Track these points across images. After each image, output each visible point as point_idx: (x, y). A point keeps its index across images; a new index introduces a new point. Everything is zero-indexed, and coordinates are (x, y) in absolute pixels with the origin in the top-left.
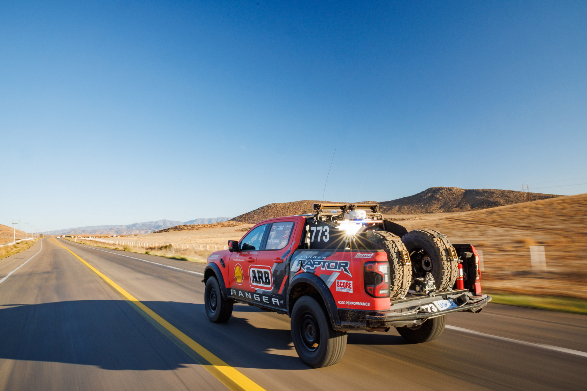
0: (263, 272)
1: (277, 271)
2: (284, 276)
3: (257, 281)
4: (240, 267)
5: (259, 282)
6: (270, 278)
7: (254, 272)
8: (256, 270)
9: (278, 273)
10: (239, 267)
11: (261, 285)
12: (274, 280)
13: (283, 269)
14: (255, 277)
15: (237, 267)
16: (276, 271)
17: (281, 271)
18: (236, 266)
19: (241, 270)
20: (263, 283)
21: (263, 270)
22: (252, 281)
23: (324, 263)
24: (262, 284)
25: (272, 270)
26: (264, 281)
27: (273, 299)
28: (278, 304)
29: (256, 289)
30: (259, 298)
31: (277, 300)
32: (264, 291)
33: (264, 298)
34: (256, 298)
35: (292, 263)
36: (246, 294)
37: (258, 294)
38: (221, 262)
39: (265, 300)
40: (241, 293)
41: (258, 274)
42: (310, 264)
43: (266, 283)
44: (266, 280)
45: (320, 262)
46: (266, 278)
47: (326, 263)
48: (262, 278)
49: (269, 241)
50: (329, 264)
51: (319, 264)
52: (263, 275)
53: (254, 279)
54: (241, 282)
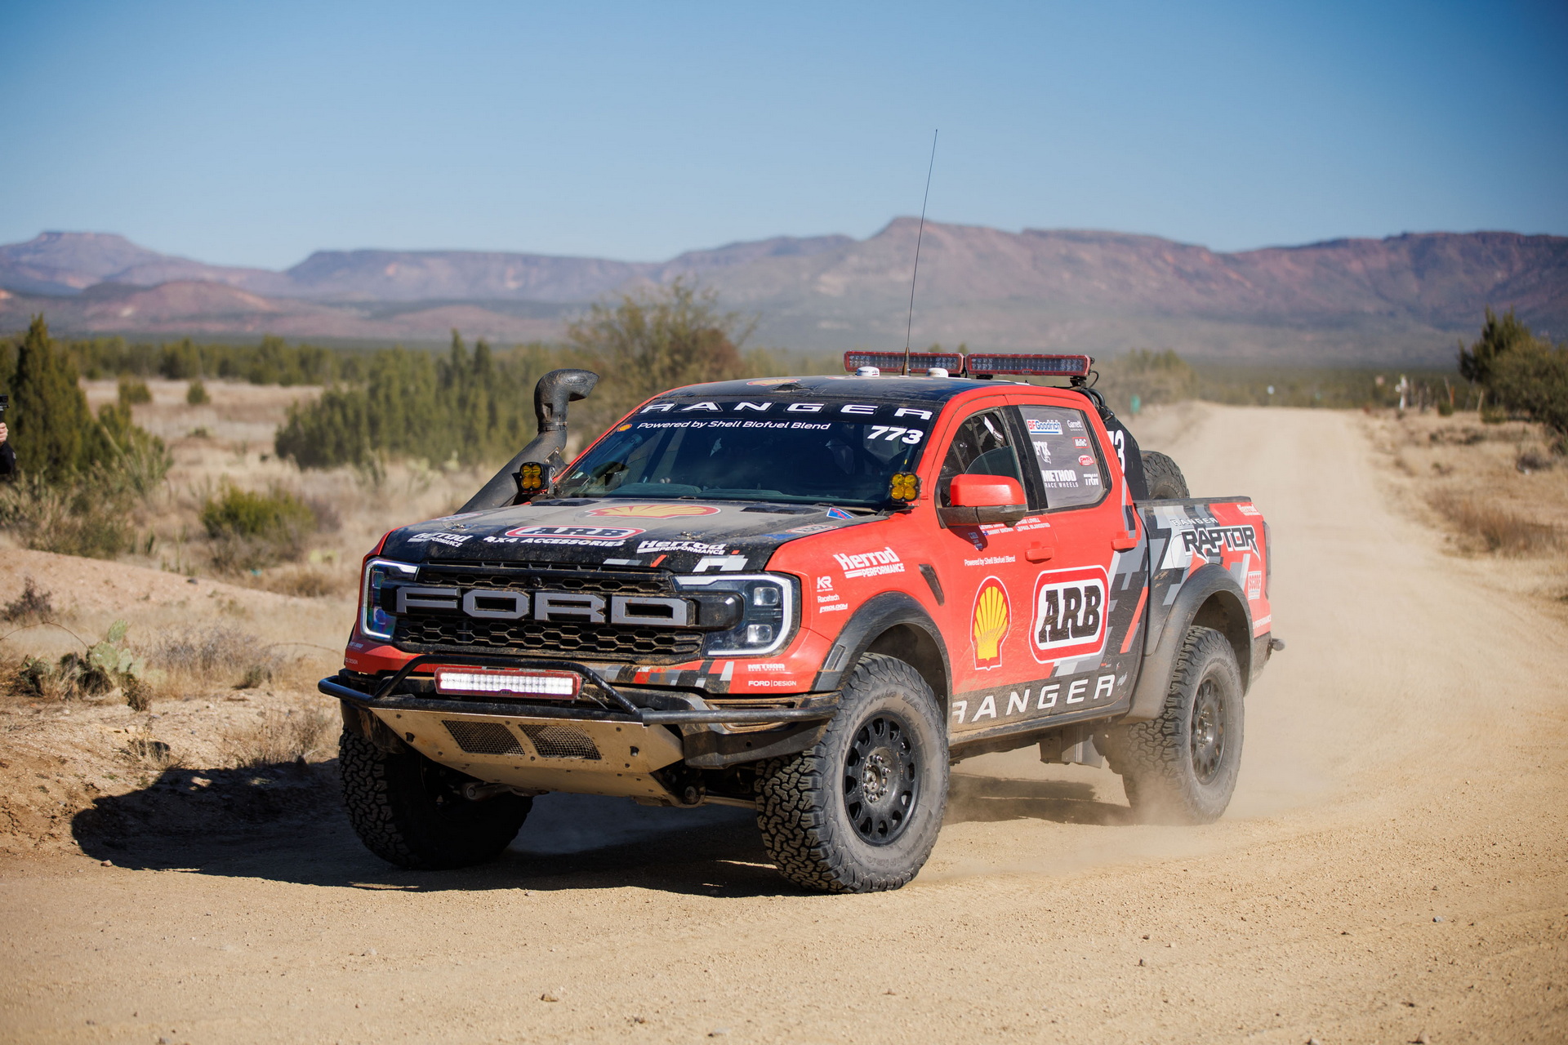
0: (1081, 592)
1: (1124, 576)
2: (1141, 590)
3: (1057, 635)
4: (1001, 590)
5: (1064, 633)
6: (1100, 610)
7: (1052, 597)
8: (1060, 587)
9: (1125, 586)
10: (995, 589)
11: (1072, 641)
12: (1112, 610)
13: (1138, 567)
14: (1051, 620)
15: (988, 590)
16: (1119, 578)
17: (1134, 577)
18: (983, 590)
19: (1005, 600)
20: (1078, 632)
21: (1081, 585)
22: (1038, 638)
23: (1225, 532)
24: (1074, 637)
25: (1111, 578)
26: (1080, 623)
27: (1101, 679)
28: (1109, 694)
29: (1057, 662)
30: (1054, 696)
31: (1112, 678)
32: (1080, 664)
33: (1072, 691)
34: (1047, 700)
35: (1157, 544)
36: (1014, 696)
37: (1058, 681)
38: (929, 574)
39: (1075, 696)
40: (987, 707)
41: (1068, 605)
42: (1206, 542)
43: (1087, 630)
44: (1086, 618)
45: (1218, 532)
46: (1092, 611)
47: (1229, 534)
48: (1075, 618)
49: (1047, 476)
50: (1232, 535)
51: (1219, 539)
52: (1084, 600)
53: (1048, 628)
54: (995, 655)
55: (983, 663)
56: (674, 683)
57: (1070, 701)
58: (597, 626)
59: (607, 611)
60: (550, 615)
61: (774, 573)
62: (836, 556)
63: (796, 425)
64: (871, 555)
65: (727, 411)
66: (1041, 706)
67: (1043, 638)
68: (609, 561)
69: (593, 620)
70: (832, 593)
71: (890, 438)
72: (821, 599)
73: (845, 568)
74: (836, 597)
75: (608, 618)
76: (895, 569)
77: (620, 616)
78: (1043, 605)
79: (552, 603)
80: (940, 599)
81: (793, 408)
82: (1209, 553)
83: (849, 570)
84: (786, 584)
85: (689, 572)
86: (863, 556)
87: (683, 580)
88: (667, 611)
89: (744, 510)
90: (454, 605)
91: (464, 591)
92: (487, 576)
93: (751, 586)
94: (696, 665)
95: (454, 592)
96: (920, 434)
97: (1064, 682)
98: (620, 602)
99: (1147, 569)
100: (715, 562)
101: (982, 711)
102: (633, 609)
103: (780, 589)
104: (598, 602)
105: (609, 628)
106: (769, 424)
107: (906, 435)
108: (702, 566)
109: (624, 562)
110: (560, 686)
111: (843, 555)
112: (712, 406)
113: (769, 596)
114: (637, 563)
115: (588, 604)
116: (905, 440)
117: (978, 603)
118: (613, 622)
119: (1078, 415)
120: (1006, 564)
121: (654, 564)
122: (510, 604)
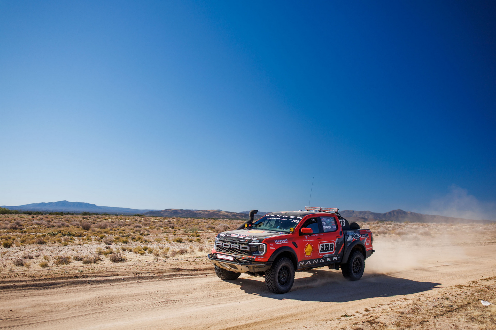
0: (329, 245)
1: (339, 242)
2: (343, 244)
3: (323, 251)
4: (311, 244)
5: (326, 251)
6: (334, 247)
7: (323, 246)
8: (324, 244)
9: (339, 243)
10: (310, 245)
11: (327, 252)
12: (336, 247)
13: (342, 241)
14: (323, 249)
15: (308, 245)
16: (337, 242)
17: (341, 242)
18: (307, 245)
19: (312, 246)
20: (328, 251)
21: (329, 244)
22: (319, 252)
23: (361, 235)
25: (336, 243)
26: (329, 249)
27: (334, 258)
28: (336, 260)
29: (324, 255)
30: (324, 260)
31: (337, 257)
32: (329, 255)
33: (328, 259)
34: (322, 261)
35: (346, 237)
36: (314, 261)
37: (324, 258)
38: (294, 244)
39: (328, 260)
40: (309, 262)
41: (326, 246)
42: (357, 236)
43: (330, 250)
44: (330, 248)
45: (360, 235)
46: (331, 247)
47: (362, 235)
48: (328, 248)
49: (324, 227)
50: (363, 235)
51: (360, 236)
52: (330, 246)
53: (322, 250)
54: (310, 254)
55: (308, 256)
56: (247, 259)
57: (327, 261)
58: (238, 250)
59: (239, 248)
60: (232, 248)
61: (263, 243)
62: (275, 241)
63: (283, 219)
64: (282, 241)
65: (275, 217)
66: (321, 262)
67: (321, 251)
68: (241, 240)
69: (238, 249)
70: (272, 246)
71: (294, 222)
72: (270, 247)
73: (276, 242)
74: (273, 247)
75: (239, 249)
76: (287, 242)
77: (241, 249)
78: (320, 247)
79: (233, 246)
80: (296, 247)
81: (284, 216)
82: (357, 238)
83: (277, 243)
84: (265, 245)
85: (251, 242)
86: (280, 241)
87: (250, 244)
88: (247, 248)
89: (268, 232)
90: (221, 245)
91: (223, 243)
92: (226, 241)
93: (260, 245)
94: (251, 257)
95: (221, 243)
96: (299, 221)
97: (326, 258)
98: (241, 246)
99: (344, 241)
100: (255, 241)
101: (307, 263)
102: (243, 248)
103: (264, 246)
104: (238, 246)
105: (239, 250)
106: (280, 219)
107: (297, 221)
108: (253, 242)
109: (242, 240)
110: (231, 259)
111: (276, 241)
112: (274, 216)
113: (262, 247)
114: (244, 241)
115: (237, 246)
116: (297, 222)
117: (306, 247)
118: (240, 249)
119: (333, 217)
120: (312, 241)
121: (246, 241)
122: (228, 246)
